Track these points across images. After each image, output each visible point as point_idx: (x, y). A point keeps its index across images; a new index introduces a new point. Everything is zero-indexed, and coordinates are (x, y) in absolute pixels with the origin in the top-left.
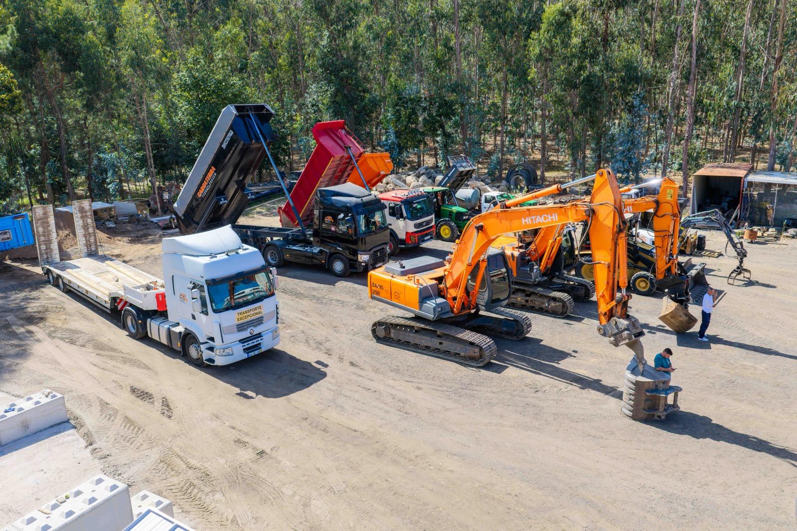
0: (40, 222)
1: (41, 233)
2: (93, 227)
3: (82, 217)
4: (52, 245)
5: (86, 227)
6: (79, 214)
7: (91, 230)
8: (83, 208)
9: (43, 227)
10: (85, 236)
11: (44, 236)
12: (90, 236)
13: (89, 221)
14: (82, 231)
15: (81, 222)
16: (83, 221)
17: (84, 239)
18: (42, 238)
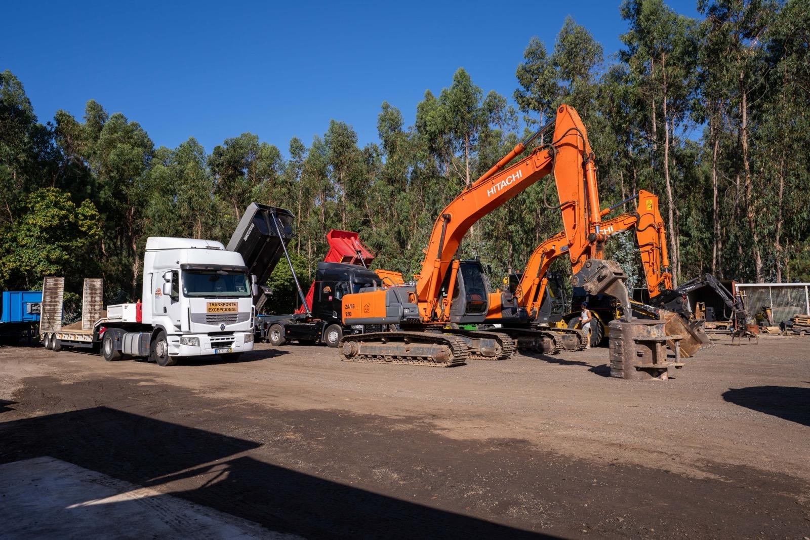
0: (49, 291)
1: (47, 303)
2: (100, 305)
3: (91, 294)
4: (56, 315)
5: (92, 303)
6: (88, 291)
7: (97, 307)
8: (94, 285)
9: (51, 297)
10: (90, 312)
11: (50, 305)
12: (95, 313)
13: (98, 298)
14: (89, 307)
15: (89, 298)
16: (92, 298)
17: (89, 315)
18: (48, 308)
